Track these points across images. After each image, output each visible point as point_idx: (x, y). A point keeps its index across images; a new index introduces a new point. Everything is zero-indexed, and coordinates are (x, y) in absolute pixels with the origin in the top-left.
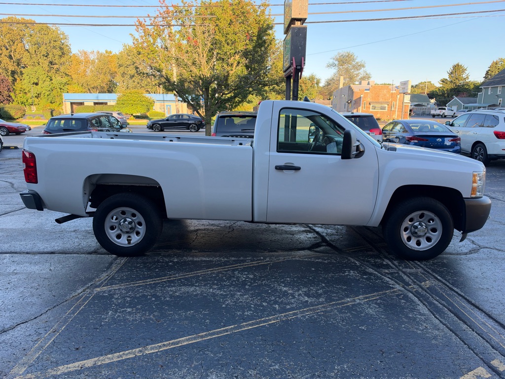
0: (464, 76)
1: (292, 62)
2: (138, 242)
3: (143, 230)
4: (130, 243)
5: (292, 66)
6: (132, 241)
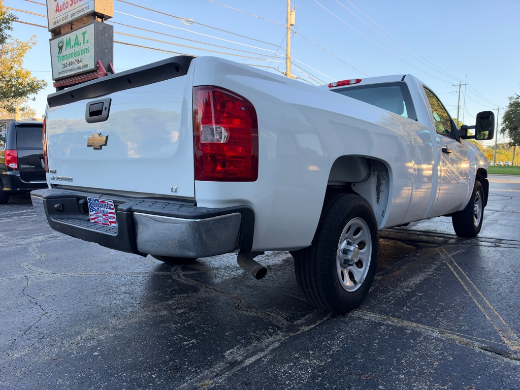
1: (98, 65)
2: (365, 277)
3: (366, 255)
4: (355, 283)
5: (98, 71)
6: (356, 279)
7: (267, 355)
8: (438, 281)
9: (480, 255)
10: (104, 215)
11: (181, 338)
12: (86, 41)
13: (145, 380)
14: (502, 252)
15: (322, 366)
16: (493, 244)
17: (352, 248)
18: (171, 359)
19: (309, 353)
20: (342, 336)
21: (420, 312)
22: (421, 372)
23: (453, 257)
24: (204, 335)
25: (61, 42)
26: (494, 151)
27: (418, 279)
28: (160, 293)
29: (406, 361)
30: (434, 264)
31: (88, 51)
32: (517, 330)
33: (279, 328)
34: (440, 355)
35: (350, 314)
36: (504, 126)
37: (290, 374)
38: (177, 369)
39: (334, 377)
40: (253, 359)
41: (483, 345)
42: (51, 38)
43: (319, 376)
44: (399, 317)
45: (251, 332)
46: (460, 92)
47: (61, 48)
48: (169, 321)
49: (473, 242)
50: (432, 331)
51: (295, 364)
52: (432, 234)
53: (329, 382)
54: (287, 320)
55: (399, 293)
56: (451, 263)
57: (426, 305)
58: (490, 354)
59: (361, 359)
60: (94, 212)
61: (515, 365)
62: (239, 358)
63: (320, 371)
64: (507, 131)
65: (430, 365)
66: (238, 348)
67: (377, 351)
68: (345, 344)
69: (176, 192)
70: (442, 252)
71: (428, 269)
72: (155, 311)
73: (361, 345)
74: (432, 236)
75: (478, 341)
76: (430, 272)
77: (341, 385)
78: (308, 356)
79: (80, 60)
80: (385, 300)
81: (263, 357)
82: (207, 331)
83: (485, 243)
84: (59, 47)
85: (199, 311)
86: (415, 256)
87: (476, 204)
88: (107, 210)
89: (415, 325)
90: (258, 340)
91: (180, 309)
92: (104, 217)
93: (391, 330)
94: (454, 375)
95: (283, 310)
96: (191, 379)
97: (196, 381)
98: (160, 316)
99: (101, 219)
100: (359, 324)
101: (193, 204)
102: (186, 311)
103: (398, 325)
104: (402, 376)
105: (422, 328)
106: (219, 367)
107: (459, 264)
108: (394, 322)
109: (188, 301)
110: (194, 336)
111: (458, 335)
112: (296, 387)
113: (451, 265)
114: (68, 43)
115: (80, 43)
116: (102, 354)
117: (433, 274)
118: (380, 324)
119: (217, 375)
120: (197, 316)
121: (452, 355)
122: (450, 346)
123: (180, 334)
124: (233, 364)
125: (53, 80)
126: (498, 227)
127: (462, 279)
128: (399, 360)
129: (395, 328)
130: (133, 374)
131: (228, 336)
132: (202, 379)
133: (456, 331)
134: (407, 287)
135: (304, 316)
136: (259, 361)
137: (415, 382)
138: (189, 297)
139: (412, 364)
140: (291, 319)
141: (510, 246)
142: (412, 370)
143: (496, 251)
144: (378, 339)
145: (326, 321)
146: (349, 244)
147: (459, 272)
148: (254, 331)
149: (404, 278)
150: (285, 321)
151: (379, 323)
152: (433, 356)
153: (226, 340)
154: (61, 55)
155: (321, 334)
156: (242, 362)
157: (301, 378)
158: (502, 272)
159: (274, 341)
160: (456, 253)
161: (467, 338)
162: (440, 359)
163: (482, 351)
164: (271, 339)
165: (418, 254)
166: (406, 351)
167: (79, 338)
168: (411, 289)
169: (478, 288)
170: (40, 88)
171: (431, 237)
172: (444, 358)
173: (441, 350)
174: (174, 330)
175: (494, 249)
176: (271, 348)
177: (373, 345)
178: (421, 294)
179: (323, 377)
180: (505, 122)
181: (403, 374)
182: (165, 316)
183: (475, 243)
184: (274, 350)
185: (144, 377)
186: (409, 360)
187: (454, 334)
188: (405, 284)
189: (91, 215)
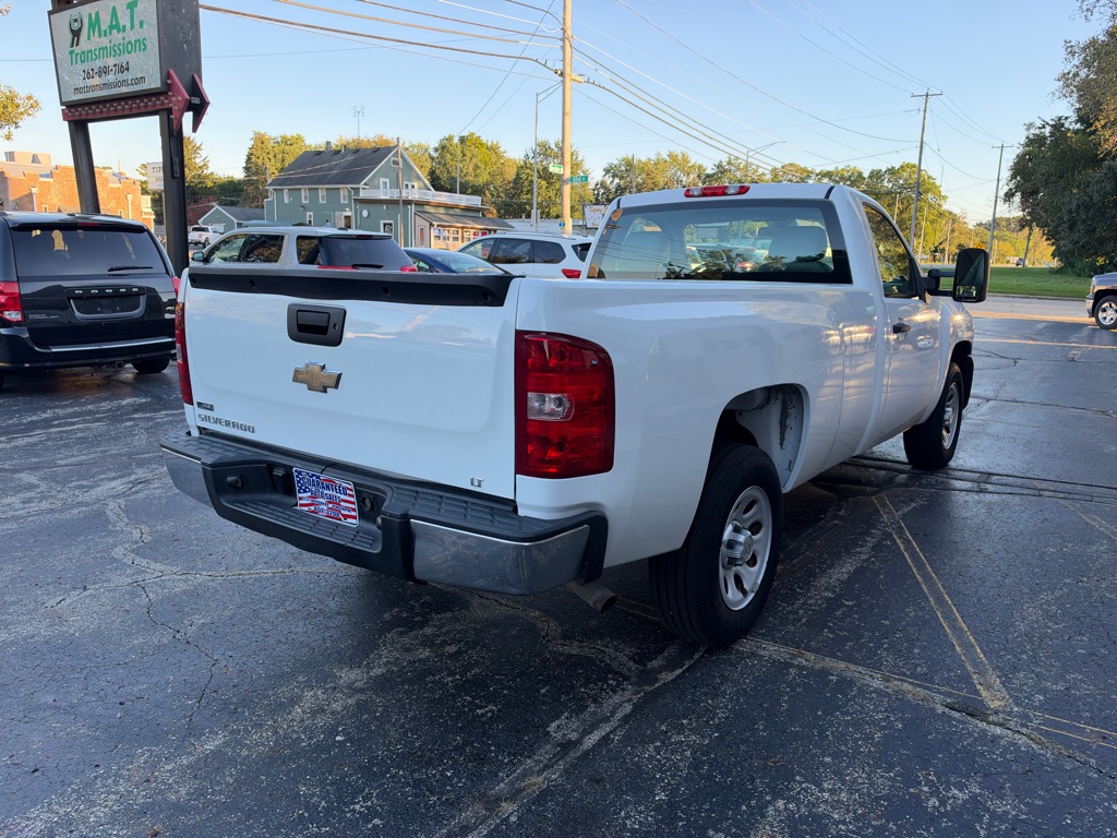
0: (197, 161)
1: (169, 81)
2: (759, 582)
3: (763, 543)
4: (745, 593)
5: (170, 93)
6: (746, 586)
7: (616, 728)
8: (877, 573)
9: (952, 514)
10: (330, 503)
11: (469, 703)
12: (137, 23)
13: (437, 782)
14: (990, 506)
15: (705, 746)
16: (976, 485)
17: (741, 538)
18: (466, 744)
19: (682, 723)
20: (729, 689)
21: (851, 641)
22: (857, 751)
23: (904, 517)
24: (505, 695)
25: (76, 20)
26: (990, 233)
27: (843, 570)
28: (402, 611)
29: (833, 733)
30: (870, 535)
31: (142, 46)
32: (1002, 670)
33: (626, 678)
34: (884, 720)
35: (737, 647)
36: (1012, 185)
37: (659, 761)
38: (480, 759)
39: (726, 763)
40: (594, 737)
41: (949, 700)
42: (51, 9)
43: (703, 763)
44: (816, 651)
45: (581, 686)
46: (925, 111)
47: (76, 34)
48: (439, 671)
49: (940, 480)
50: (871, 676)
51: (663, 743)
52: (865, 462)
53: (721, 773)
54: (634, 661)
55: (812, 601)
56: (900, 532)
57: (859, 625)
58: (957, 715)
59: (763, 731)
60: (309, 494)
61: (993, 735)
62: (573, 736)
63: (704, 755)
64: (1017, 198)
65: (868, 738)
66: (567, 718)
67: (787, 715)
68: (736, 705)
69: (479, 486)
70: (884, 506)
71: (862, 546)
72: (408, 650)
73: (761, 705)
74: (865, 466)
75: (940, 693)
76: (864, 552)
77: (739, 777)
78: (680, 729)
79: (124, 65)
80: (791, 617)
81: (611, 732)
82: (509, 688)
83: (961, 482)
84: (72, 30)
85: (482, 647)
86: (836, 517)
87: (948, 406)
88: (338, 495)
89: (843, 665)
90: (595, 701)
91: (450, 645)
92: (331, 506)
93: (806, 677)
94: (904, 754)
95: (624, 642)
96: (507, 776)
97: (517, 779)
98: (420, 660)
99: (325, 508)
100: (753, 665)
101: (511, 509)
102: (460, 648)
103: (817, 666)
104: (828, 759)
105: (855, 671)
106: (546, 753)
107: (914, 535)
108: (809, 659)
109: (458, 627)
110: (491, 698)
111: (911, 683)
112: (673, 782)
113: (900, 538)
114: (95, 23)
115: (124, 26)
116: (349, 738)
117: (869, 558)
118: (788, 665)
119: (546, 767)
120: (483, 658)
121: (902, 720)
122: (900, 704)
123: (466, 695)
124: (567, 746)
125: (62, 104)
126: (986, 442)
127: (918, 570)
128: (822, 731)
129: (811, 671)
130: (414, 771)
131: (544, 695)
132: (525, 775)
133: (908, 677)
134: (827, 589)
135: (661, 651)
136: (605, 739)
137: (847, 768)
138: (456, 619)
139: (841, 738)
140: (641, 659)
141: (1003, 489)
142: (843, 748)
143: (979, 502)
144: (787, 693)
145: (698, 660)
146: (737, 530)
147: (913, 554)
148: (585, 685)
149: (821, 569)
150: (632, 663)
151: (786, 663)
152: (874, 723)
153: (544, 703)
154: (77, 50)
155: (695, 687)
156: (579, 742)
157: (678, 768)
158: (986, 551)
159: (621, 702)
160: (909, 508)
161: (924, 688)
162: (884, 728)
163: (947, 710)
164: (616, 699)
165: (842, 513)
166: (832, 716)
167: (299, 710)
168: (834, 592)
169: (944, 589)
170: (22, 113)
171: (863, 469)
172: (890, 726)
173: (885, 711)
174: (454, 688)
175: (976, 497)
176: (619, 715)
177: (781, 706)
178: (851, 603)
179: (711, 765)
180: (1013, 177)
181: (829, 755)
182: (428, 659)
183: (942, 482)
184: (625, 719)
185: (434, 775)
186: (837, 731)
187: (906, 681)
188: (823, 581)
189: (301, 499)
